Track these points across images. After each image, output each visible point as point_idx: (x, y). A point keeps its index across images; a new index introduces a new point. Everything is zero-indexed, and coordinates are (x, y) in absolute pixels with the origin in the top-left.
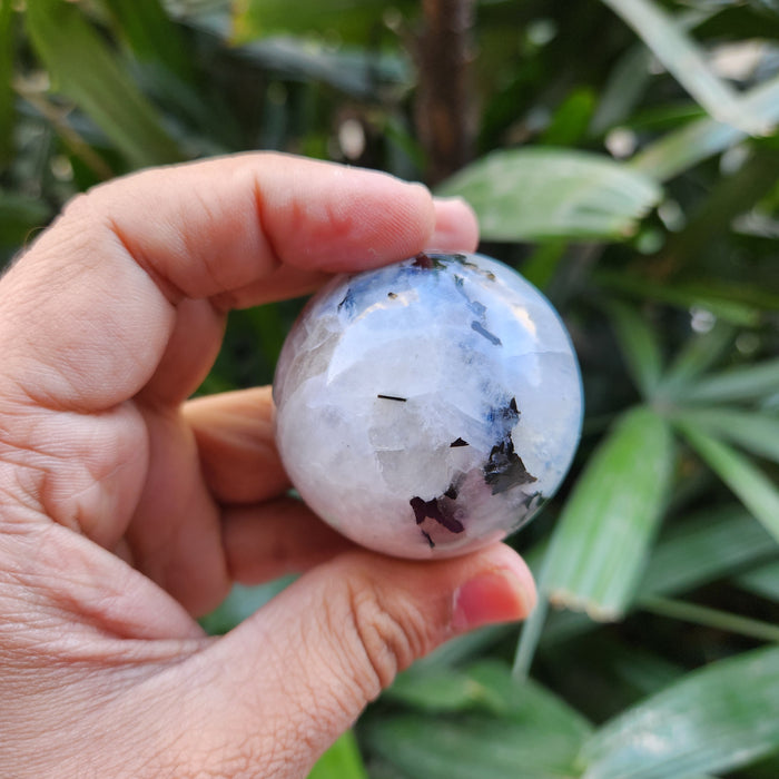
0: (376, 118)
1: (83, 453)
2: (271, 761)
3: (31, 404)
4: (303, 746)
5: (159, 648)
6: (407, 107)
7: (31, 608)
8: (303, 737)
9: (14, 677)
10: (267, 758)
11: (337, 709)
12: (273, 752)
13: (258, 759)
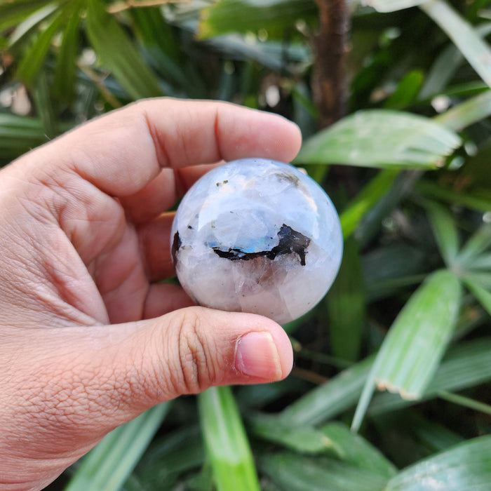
0: (287, 85)
1: (87, 202)
2: (105, 383)
3: (73, 170)
4: (127, 386)
5: (82, 317)
6: (307, 78)
7: (32, 260)
8: (128, 380)
9: (9, 290)
10: (105, 379)
11: (153, 375)
12: (109, 378)
13: (99, 378)
